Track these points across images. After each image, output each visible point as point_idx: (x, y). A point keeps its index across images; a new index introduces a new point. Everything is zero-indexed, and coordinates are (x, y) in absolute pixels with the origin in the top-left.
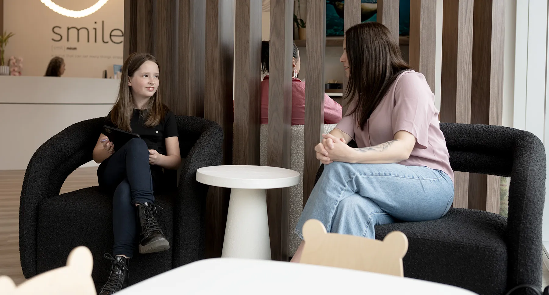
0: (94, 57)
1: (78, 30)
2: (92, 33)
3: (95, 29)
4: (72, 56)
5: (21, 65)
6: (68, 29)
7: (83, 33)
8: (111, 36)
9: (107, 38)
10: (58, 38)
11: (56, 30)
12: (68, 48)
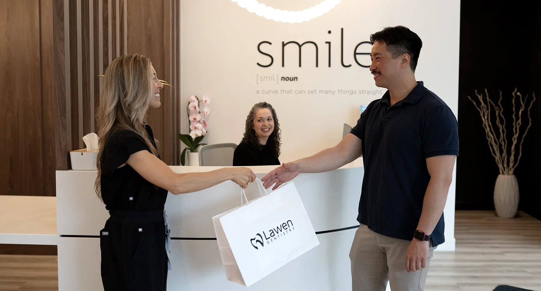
0: (327, 92)
1: (300, 46)
2: (323, 50)
3: (329, 43)
4: (289, 92)
5: (206, 110)
6: (284, 45)
7: (308, 51)
8: (355, 54)
9: (349, 59)
10: (266, 61)
11: (263, 48)
12: (283, 78)
